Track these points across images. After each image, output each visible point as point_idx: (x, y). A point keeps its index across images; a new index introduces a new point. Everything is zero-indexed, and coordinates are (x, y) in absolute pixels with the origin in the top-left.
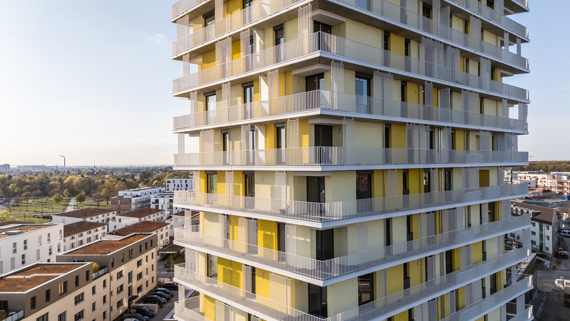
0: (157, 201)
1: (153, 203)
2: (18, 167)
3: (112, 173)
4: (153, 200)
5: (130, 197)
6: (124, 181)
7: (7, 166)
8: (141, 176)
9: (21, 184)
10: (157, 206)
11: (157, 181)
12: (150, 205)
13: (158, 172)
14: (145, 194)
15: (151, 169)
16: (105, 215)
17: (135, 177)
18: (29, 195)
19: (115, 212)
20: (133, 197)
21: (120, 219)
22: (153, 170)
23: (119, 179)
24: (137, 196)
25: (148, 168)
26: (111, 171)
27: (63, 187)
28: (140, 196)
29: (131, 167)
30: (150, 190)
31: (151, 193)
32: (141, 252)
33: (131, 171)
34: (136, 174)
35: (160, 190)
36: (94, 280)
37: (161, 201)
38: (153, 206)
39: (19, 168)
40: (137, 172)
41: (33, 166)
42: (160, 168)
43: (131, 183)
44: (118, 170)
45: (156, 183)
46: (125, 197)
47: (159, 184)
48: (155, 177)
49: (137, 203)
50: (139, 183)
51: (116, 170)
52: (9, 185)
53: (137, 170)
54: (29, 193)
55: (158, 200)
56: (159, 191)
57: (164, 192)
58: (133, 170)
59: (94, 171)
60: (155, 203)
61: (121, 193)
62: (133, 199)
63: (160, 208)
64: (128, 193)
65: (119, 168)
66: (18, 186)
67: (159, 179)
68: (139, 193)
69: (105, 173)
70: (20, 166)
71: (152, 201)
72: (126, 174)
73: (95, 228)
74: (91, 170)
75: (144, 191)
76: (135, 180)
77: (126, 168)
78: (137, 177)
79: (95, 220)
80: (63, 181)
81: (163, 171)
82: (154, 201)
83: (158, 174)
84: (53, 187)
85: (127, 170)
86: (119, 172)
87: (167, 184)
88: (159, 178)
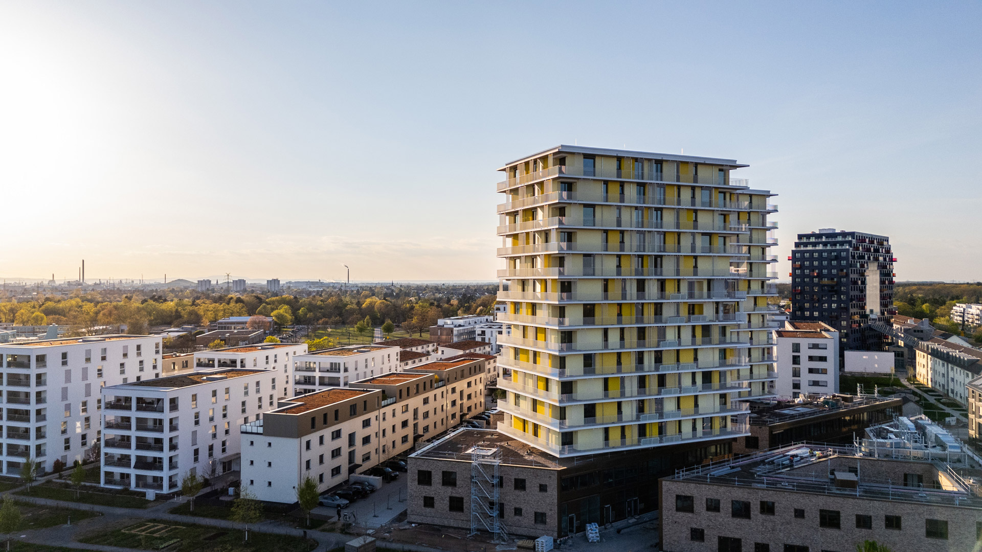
0: (483, 333)
1: (479, 335)
2: (287, 283)
3: (418, 294)
4: (478, 331)
5: (452, 326)
6: (438, 306)
7: (276, 281)
8: (460, 301)
9: (311, 307)
10: (483, 339)
11: (481, 307)
12: (475, 338)
13: (483, 294)
14: (469, 324)
15: (473, 289)
16: (425, 346)
17: (452, 302)
18: (326, 323)
19: (435, 344)
20: (455, 327)
21: (443, 351)
22: (475, 290)
23: (432, 304)
24: (460, 326)
25: (468, 287)
26: (415, 291)
27: (362, 313)
28: (463, 326)
29: (443, 284)
30: (474, 319)
31: (475, 323)
32: (470, 375)
33: (443, 292)
34: (452, 297)
35: (487, 320)
36: (436, 388)
37: (488, 331)
38: (479, 339)
39: (288, 285)
40: (452, 294)
41: (307, 282)
42: (486, 288)
43: (448, 309)
44: (425, 290)
45: (481, 311)
46: (445, 326)
47: (485, 312)
48: (479, 302)
49: (460, 335)
50: (458, 310)
51: (421, 290)
52: (299, 310)
53: (453, 290)
54: (327, 319)
55: (485, 331)
56: (485, 320)
57: (492, 322)
58: (446, 289)
59: (393, 291)
60: (481, 335)
61: (440, 322)
62: (455, 329)
63: (487, 341)
64: (449, 322)
65: (426, 287)
66: (310, 310)
67: (485, 305)
68: (461, 322)
69: (408, 294)
70: (290, 282)
71: (477, 333)
72: (438, 295)
73: (419, 357)
74: (387, 289)
75: (467, 320)
76: (452, 305)
77: (435, 287)
78: (455, 302)
79: (420, 350)
80: (362, 305)
81: (491, 293)
82: (480, 333)
83: (483, 297)
84: (352, 312)
85: (437, 289)
86: (427, 293)
87: (495, 311)
88: (485, 303)
